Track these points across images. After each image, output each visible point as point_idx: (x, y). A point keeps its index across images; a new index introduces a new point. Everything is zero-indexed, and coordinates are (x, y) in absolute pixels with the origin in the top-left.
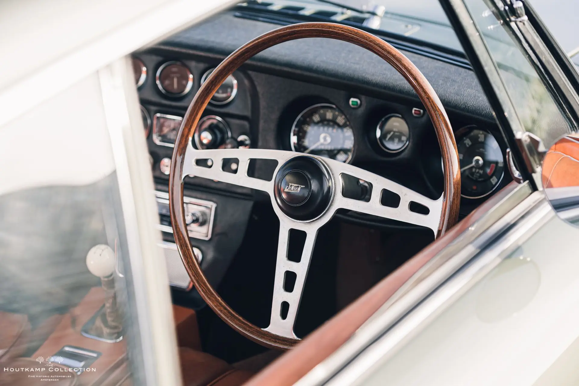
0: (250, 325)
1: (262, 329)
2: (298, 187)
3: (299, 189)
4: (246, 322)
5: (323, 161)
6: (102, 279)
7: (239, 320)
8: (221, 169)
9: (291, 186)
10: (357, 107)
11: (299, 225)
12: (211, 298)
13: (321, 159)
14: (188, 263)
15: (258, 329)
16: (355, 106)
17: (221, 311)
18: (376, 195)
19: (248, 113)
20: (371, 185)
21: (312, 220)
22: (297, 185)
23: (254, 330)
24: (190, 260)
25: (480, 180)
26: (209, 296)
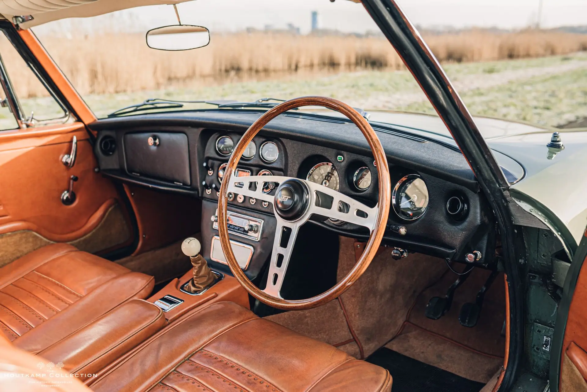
0: (255, 287)
1: (261, 290)
2: (287, 197)
3: (287, 199)
4: (253, 285)
5: (306, 183)
6: (191, 257)
7: (248, 284)
8: (248, 188)
9: (283, 197)
10: (342, 161)
11: (288, 224)
12: (234, 268)
13: (305, 182)
14: (224, 246)
15: (259, 290)
16: (340, 161)
17: (239, 277)
18: (336, 205)
19: (282, 167)
20: (332, 198)
21: (295, 221)
22: (286, 196)
23: (256, 290)
24: (225, 244)
25: (415, 209)
26: (233, 268)
